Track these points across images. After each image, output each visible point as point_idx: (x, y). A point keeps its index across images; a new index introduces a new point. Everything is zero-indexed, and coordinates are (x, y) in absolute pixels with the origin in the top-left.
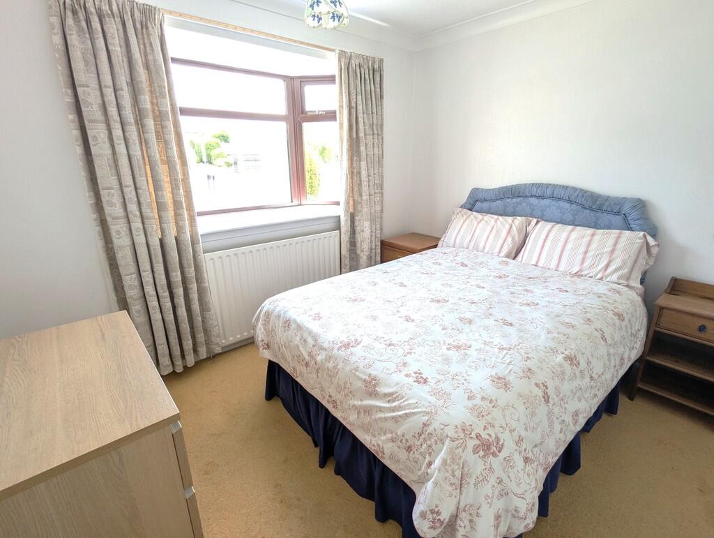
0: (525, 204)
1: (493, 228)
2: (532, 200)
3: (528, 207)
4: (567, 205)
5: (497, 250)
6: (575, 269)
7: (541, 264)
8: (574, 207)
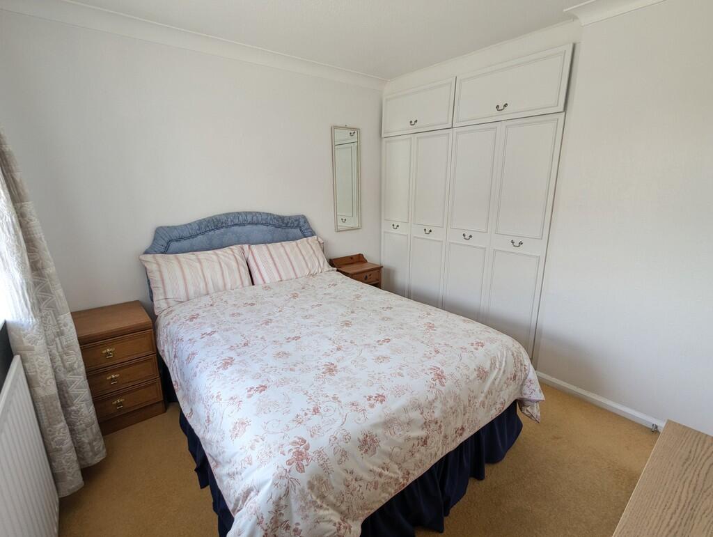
0: (230, 234)
1: (220, 263)
2: (236, 228)
3: (234, 235)
4: (265, 228)
5: (239, 282)
6: (307, 272)
7: (284, 278)
8: (270, 228)
